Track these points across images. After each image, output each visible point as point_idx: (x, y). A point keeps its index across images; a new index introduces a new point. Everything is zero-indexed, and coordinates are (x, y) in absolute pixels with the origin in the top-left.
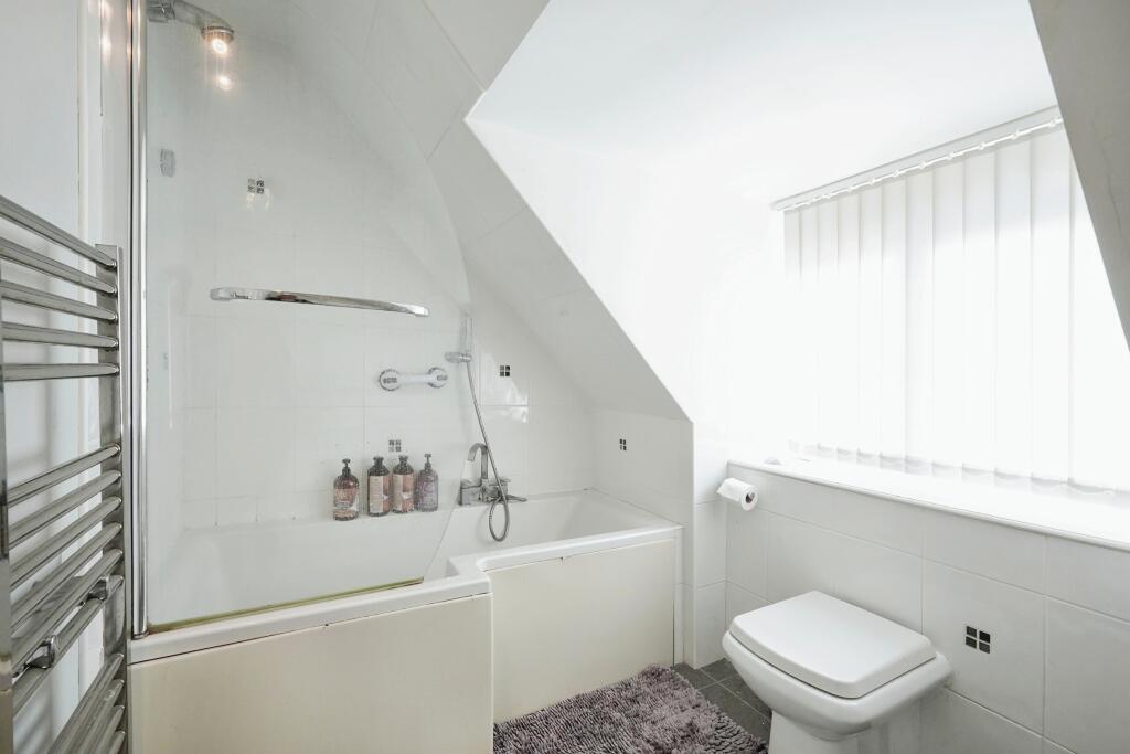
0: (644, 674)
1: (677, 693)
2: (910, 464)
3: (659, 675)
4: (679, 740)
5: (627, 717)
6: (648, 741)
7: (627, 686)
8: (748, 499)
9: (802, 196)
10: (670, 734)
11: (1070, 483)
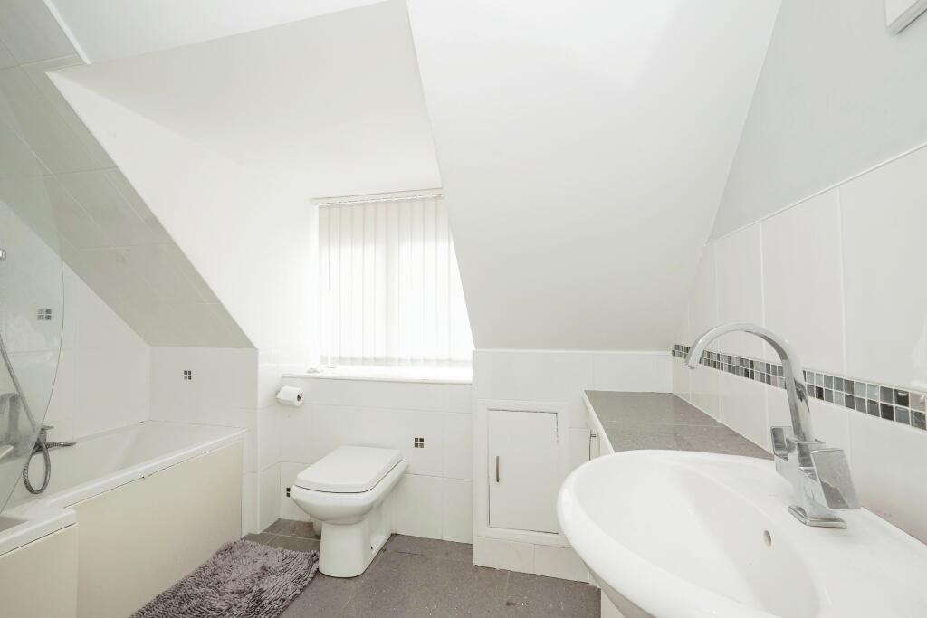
0: (217, 554)
1: (248, 554)
2: (387, 361)
3: (232, 547)
4: (256, 580)
5: (210, 588)
6: (233, 593)
7: (204, 568)
8: (299, 398)
9: (332, 200)
10: (248, 581)
11: (450, 360)
